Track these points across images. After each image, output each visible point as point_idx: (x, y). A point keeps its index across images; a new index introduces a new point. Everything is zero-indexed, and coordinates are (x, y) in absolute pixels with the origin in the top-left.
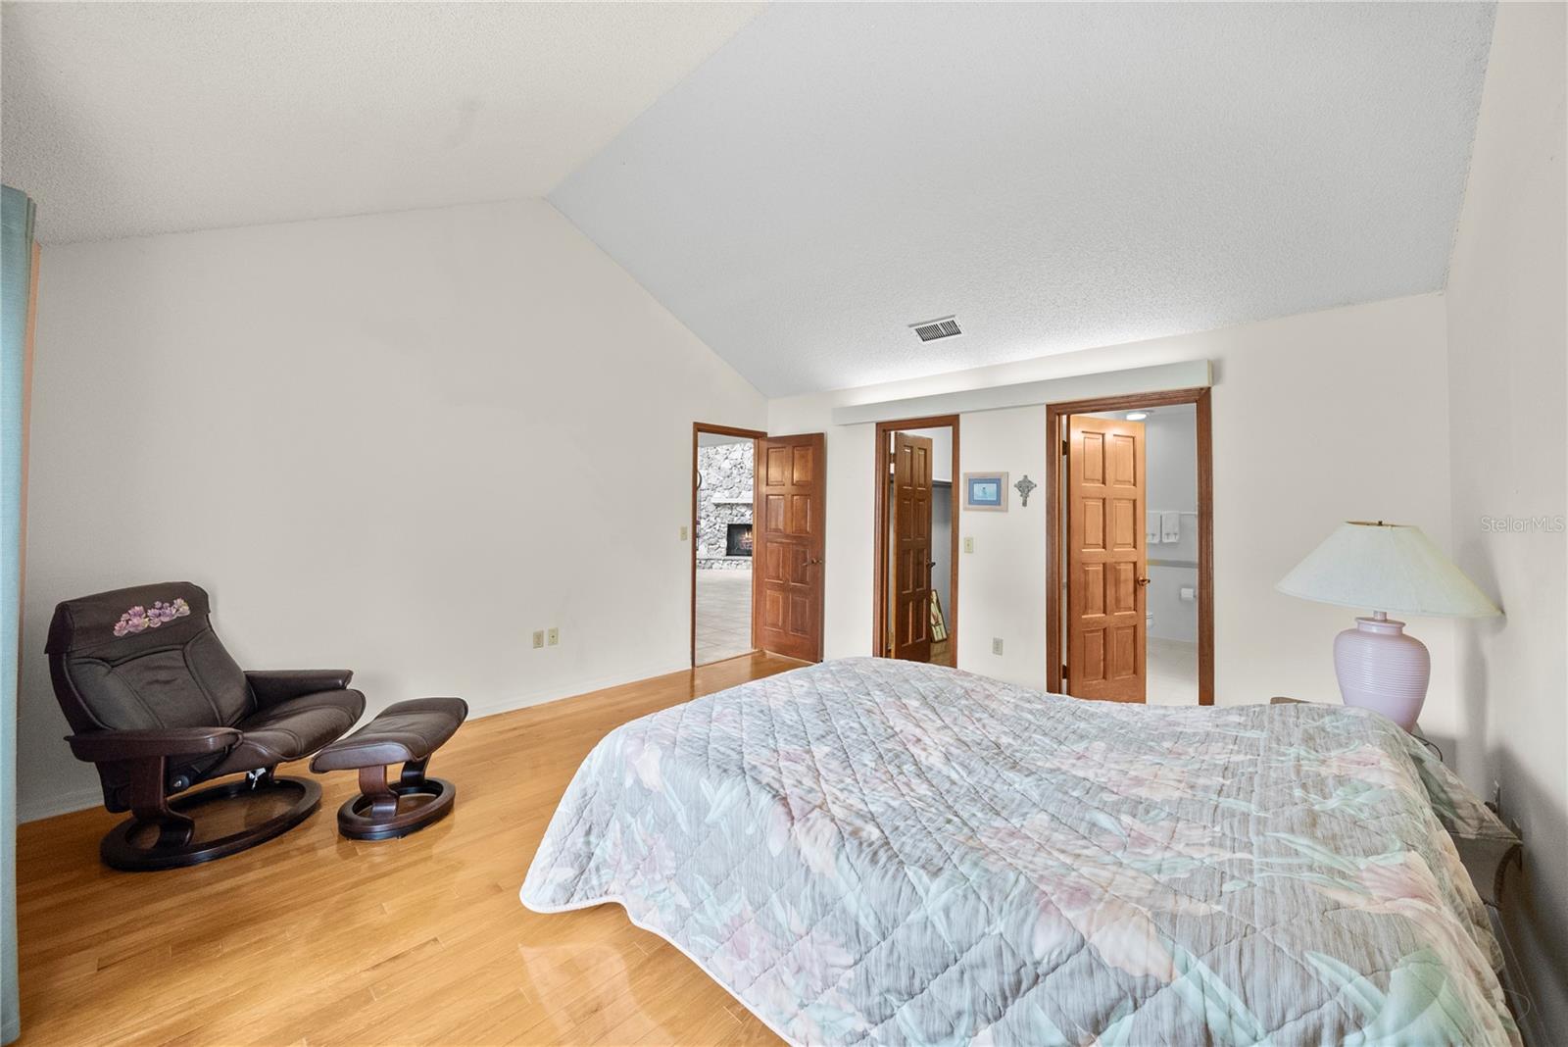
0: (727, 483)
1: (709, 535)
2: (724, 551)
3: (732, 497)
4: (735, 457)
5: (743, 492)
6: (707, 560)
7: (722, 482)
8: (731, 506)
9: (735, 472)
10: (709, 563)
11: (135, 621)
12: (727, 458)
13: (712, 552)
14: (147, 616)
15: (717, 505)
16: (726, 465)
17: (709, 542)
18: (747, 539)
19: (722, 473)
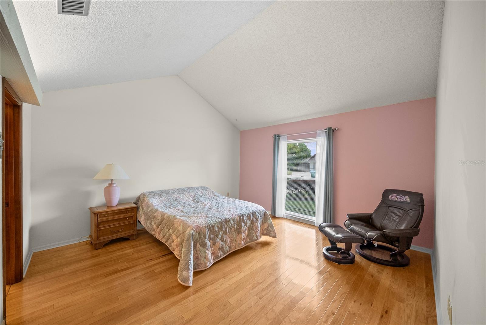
11: (394, 197)
14: (397, 197)
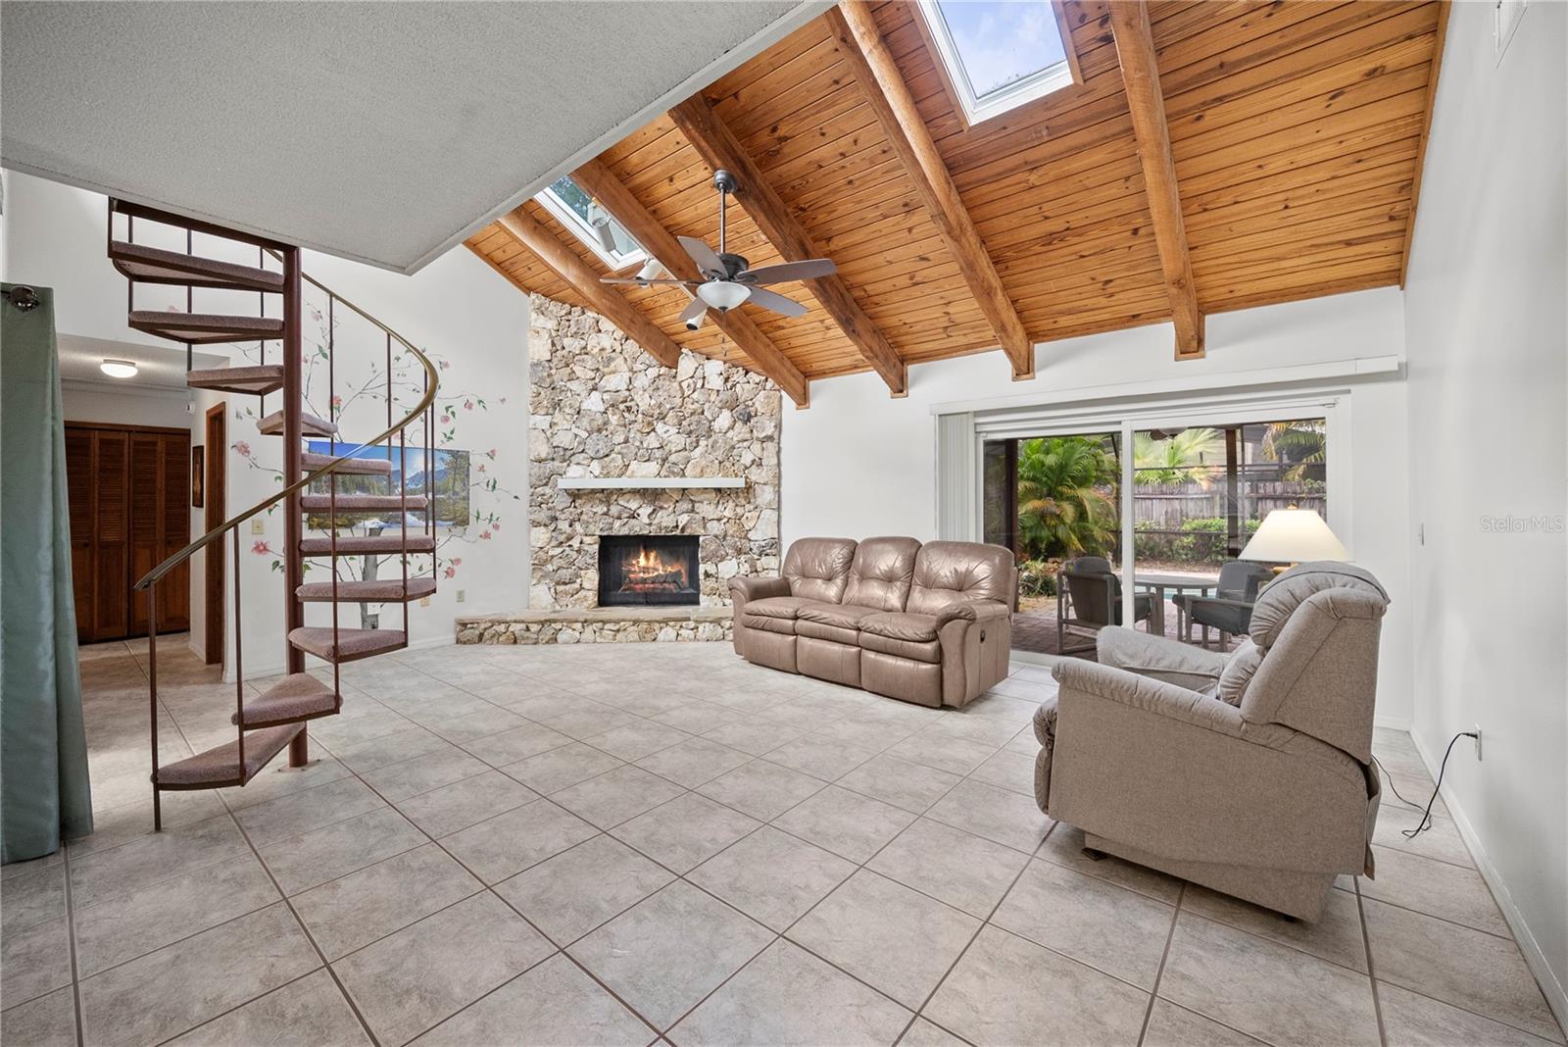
0: (597, 444)
1: (556, 563)
2: (592, 597)
3: (607, 475)
4: (612, 387)
5: (634, 464)
6: (543, 623)
7: (583, 442)
8: (607, 495)
9: (614, 419)
10: (548, 632)
12: (594, 389)
13: (566, 600)
15: (575, 495)
16: (594, 403)
17: (556, 577)
18: (645, 570)
19: (585, 422)
